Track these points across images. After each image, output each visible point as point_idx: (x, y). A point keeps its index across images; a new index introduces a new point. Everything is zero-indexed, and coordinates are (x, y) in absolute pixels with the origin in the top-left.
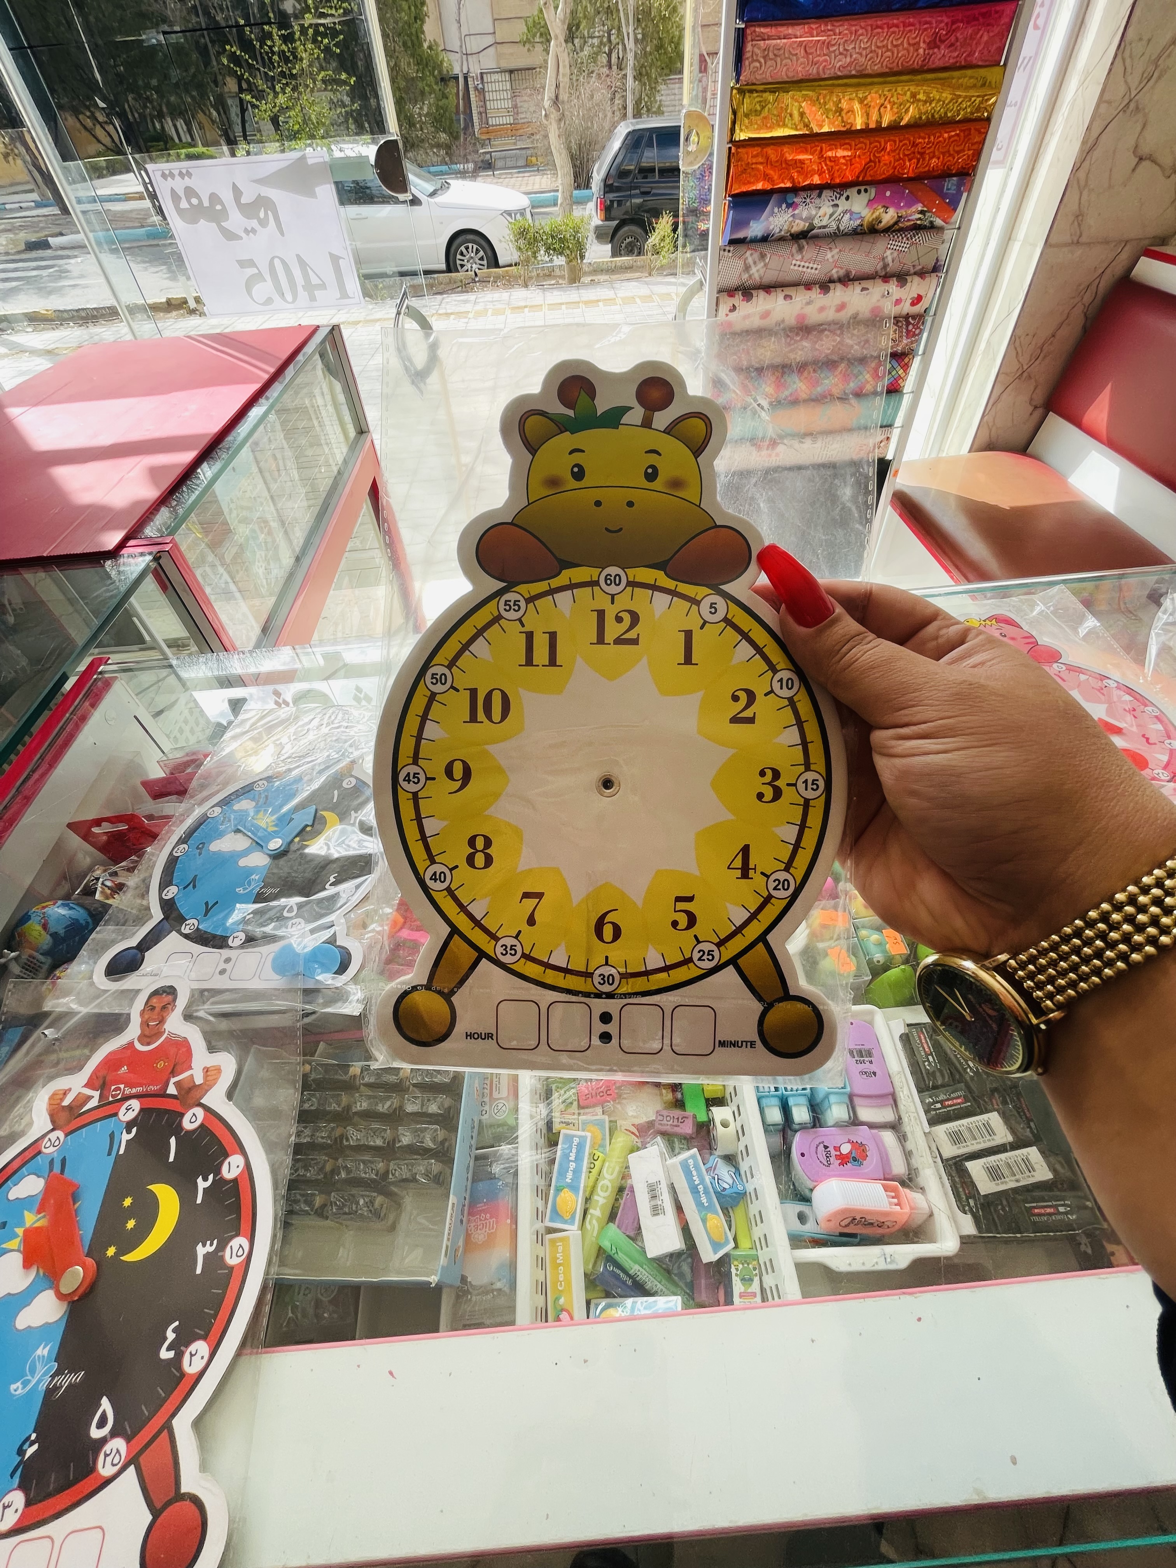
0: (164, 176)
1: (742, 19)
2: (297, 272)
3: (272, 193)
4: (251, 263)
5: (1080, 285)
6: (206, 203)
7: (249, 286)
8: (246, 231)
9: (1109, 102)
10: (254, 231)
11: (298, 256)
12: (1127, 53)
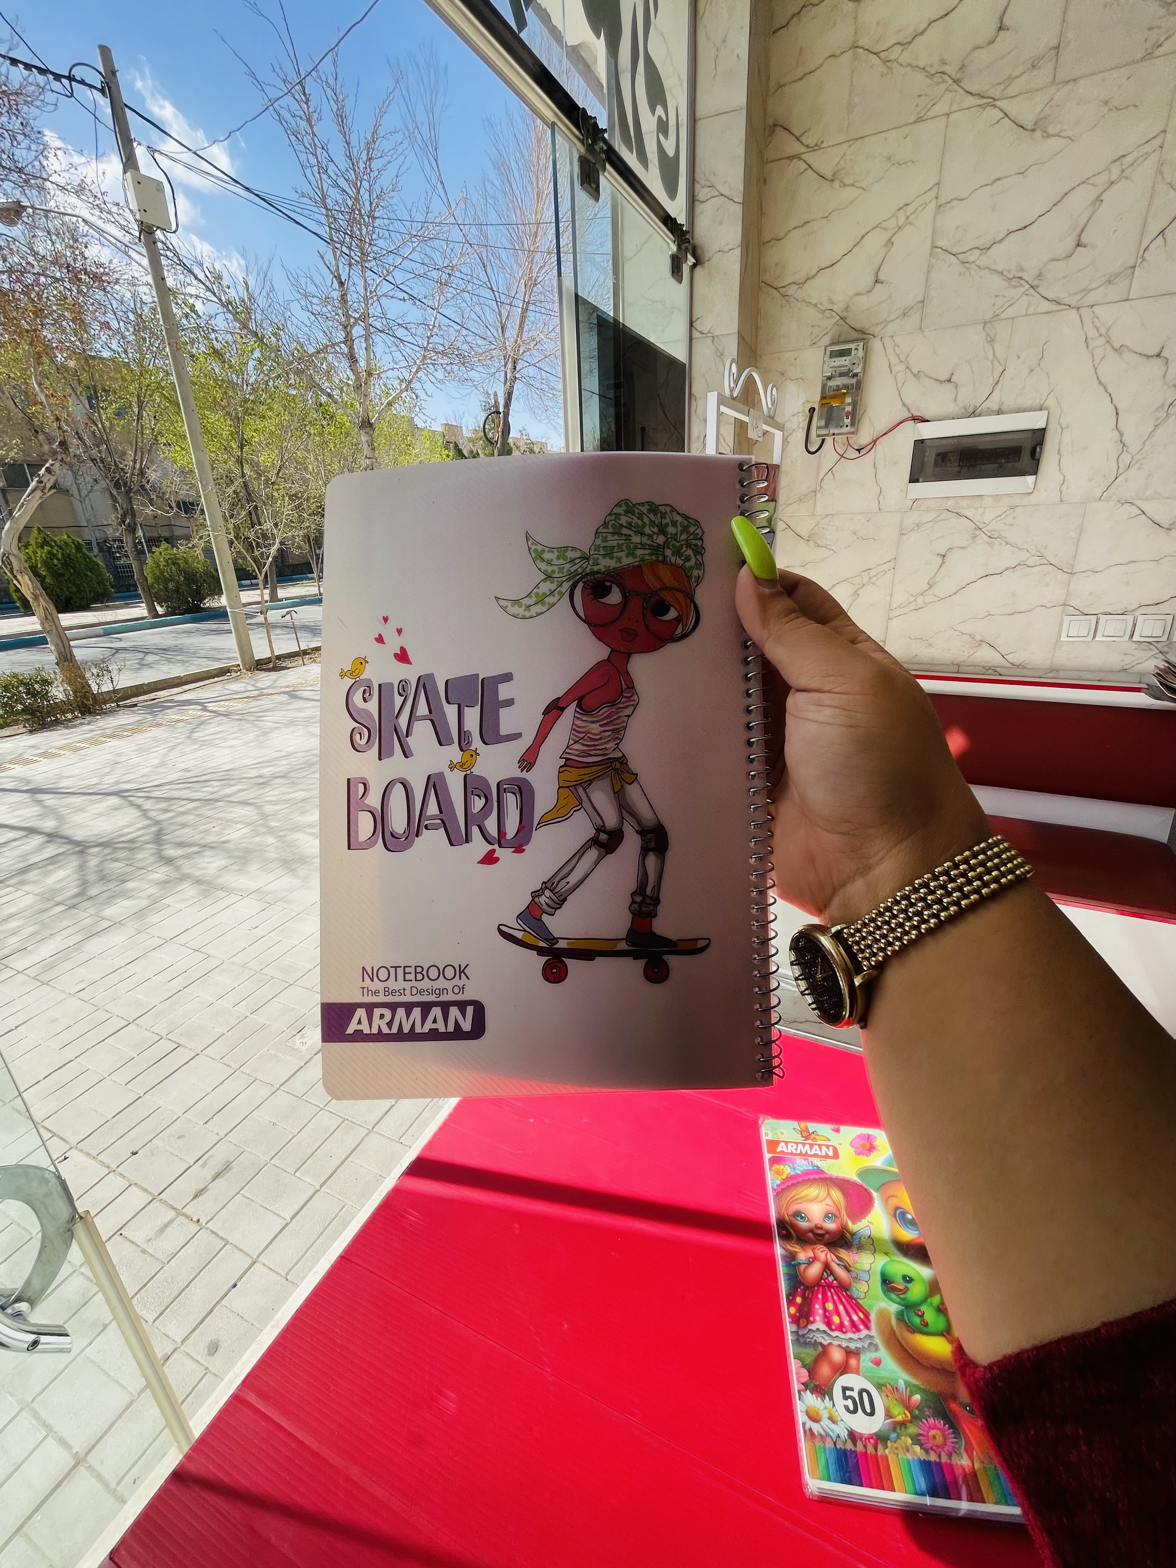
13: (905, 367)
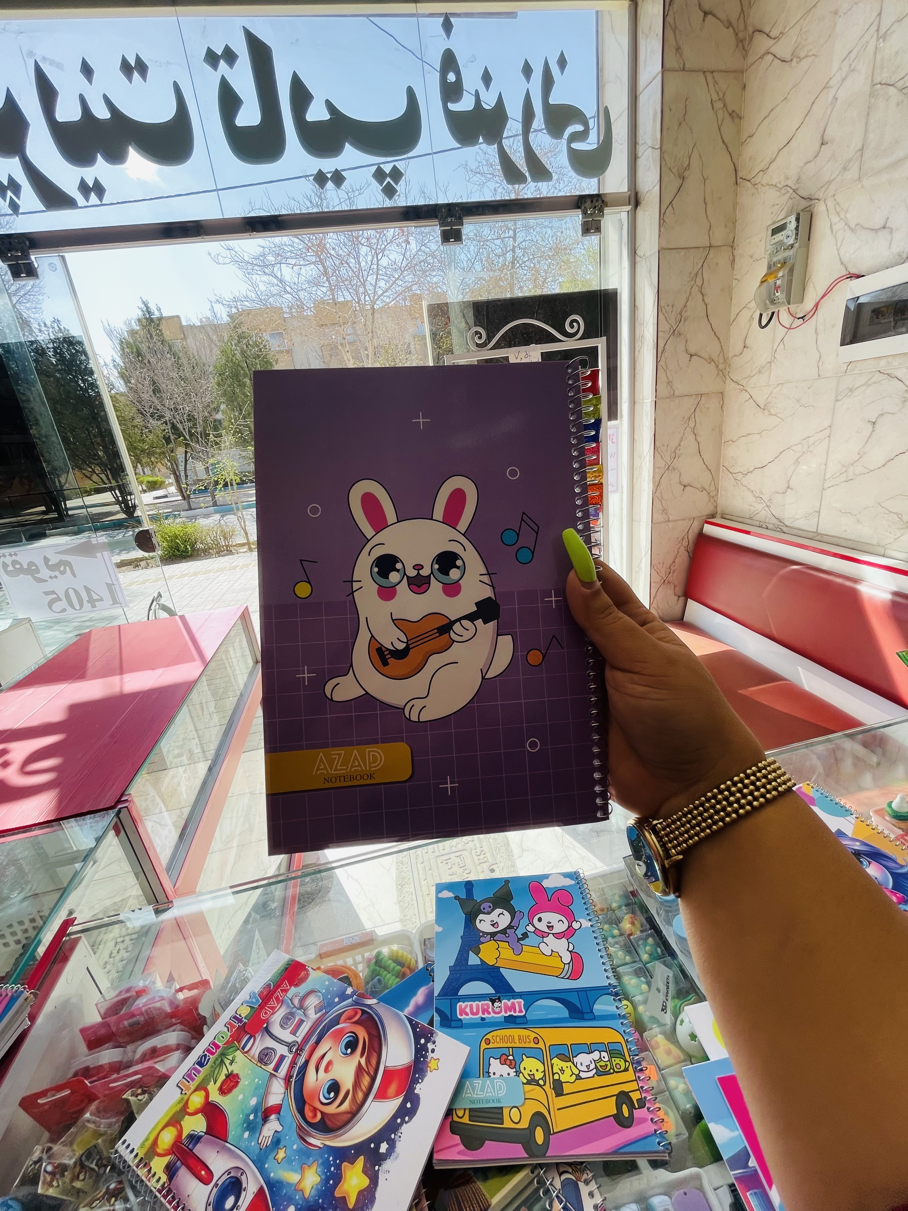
5: (678, 539)
12: (659, 450)
13: (844, 224)
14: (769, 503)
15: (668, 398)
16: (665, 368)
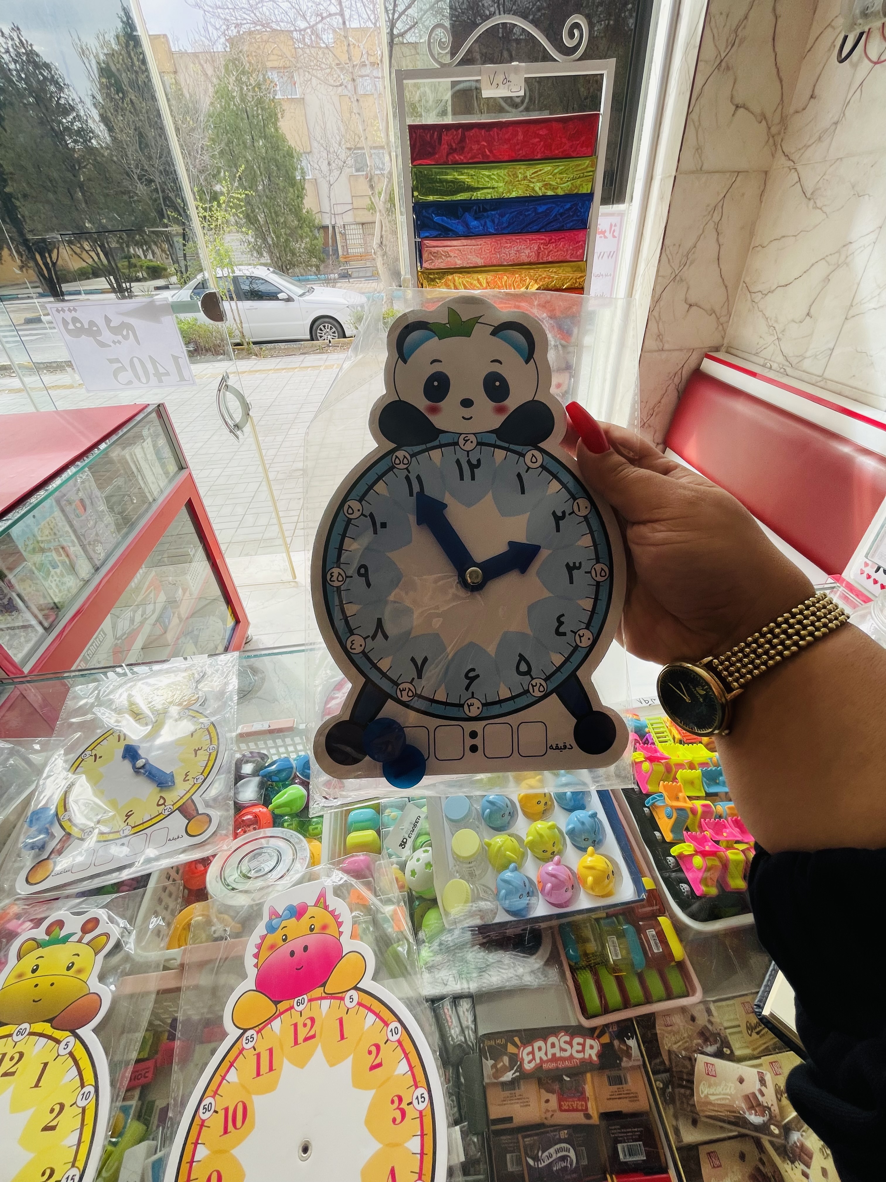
0: (58, 311)
1: (419, 237)
2: (149, 366)
3: (132, 321)
4: (118, 361)
5: (669, 373)
6: (86, 326)
7: (116, 374)
8: (114, 342)
9: (663, 277)
10: (119, 342)
11: (150, 357)
12: (668, 252)
14: (780, 336)
15: (693, 172)
16: (697, 124)
